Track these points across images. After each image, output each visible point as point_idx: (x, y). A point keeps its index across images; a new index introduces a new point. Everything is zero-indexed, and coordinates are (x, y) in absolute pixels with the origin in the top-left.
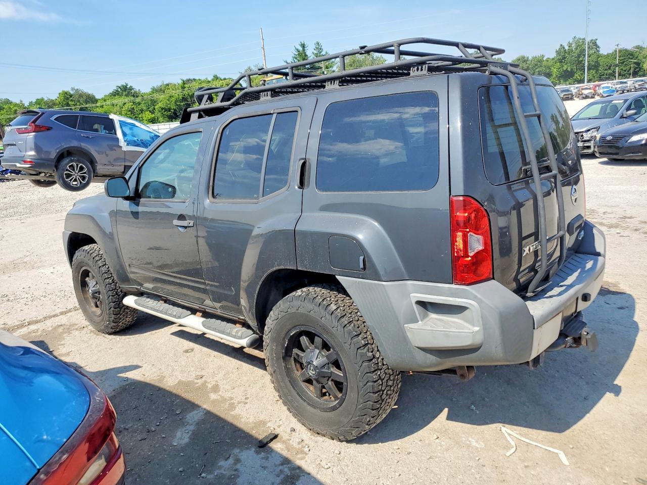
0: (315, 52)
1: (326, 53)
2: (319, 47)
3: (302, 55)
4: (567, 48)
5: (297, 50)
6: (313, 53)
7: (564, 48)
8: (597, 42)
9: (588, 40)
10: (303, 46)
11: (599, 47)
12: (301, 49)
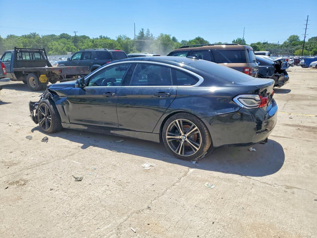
0: (147, 33)
1: (151, 34)
2: (148, 31)
3: (142, 33)
10: (143, 30)
12: (142, 31)
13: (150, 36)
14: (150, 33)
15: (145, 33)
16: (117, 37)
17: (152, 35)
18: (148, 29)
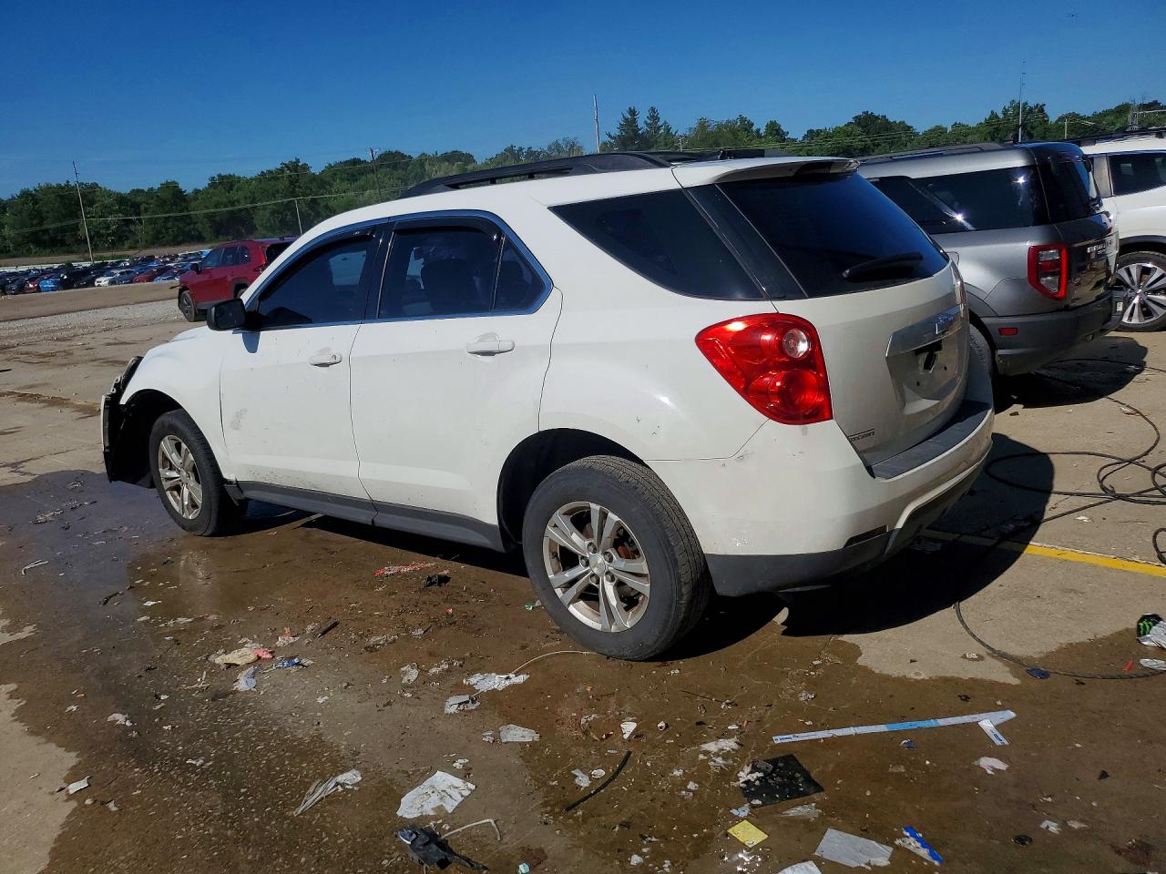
0: (649, 121)
1: (665, 123)
2: (654, 116)
4: (1001, 116)
5: (626, 120)
6: (646, 122)
7: (997, 116)
8: (1045, 108)
9: (1032, 104)
10: (633, 112)
11: (1047, 116)
12: (629, 116)
13: (662, 131)
14: (660, 123)
15: (642, 122)
17: (668, 130)
18: (653, 110)
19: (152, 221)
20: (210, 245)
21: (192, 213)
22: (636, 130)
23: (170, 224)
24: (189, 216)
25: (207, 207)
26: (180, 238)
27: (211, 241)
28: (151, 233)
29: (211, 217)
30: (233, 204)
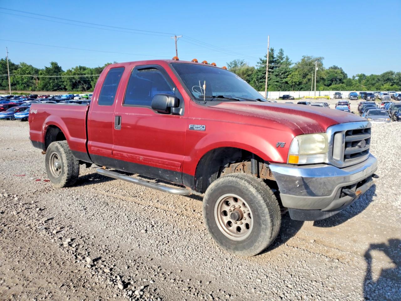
13: (284, 60)
14: (284, 56)
15: (276, 54)
16: (229, 63)
17: (287, 59)
18: (281, 50)
19: (43, 79)
20: (68, 93)
21: (62, 77)
22: (273, 58)
23: (51, 81)
24: (61, 78)
25: (69, 75)
26: (56, 88)
27: (70, 91)
28: (42, 84)
29: (71, 79)
30: (82, 74)
